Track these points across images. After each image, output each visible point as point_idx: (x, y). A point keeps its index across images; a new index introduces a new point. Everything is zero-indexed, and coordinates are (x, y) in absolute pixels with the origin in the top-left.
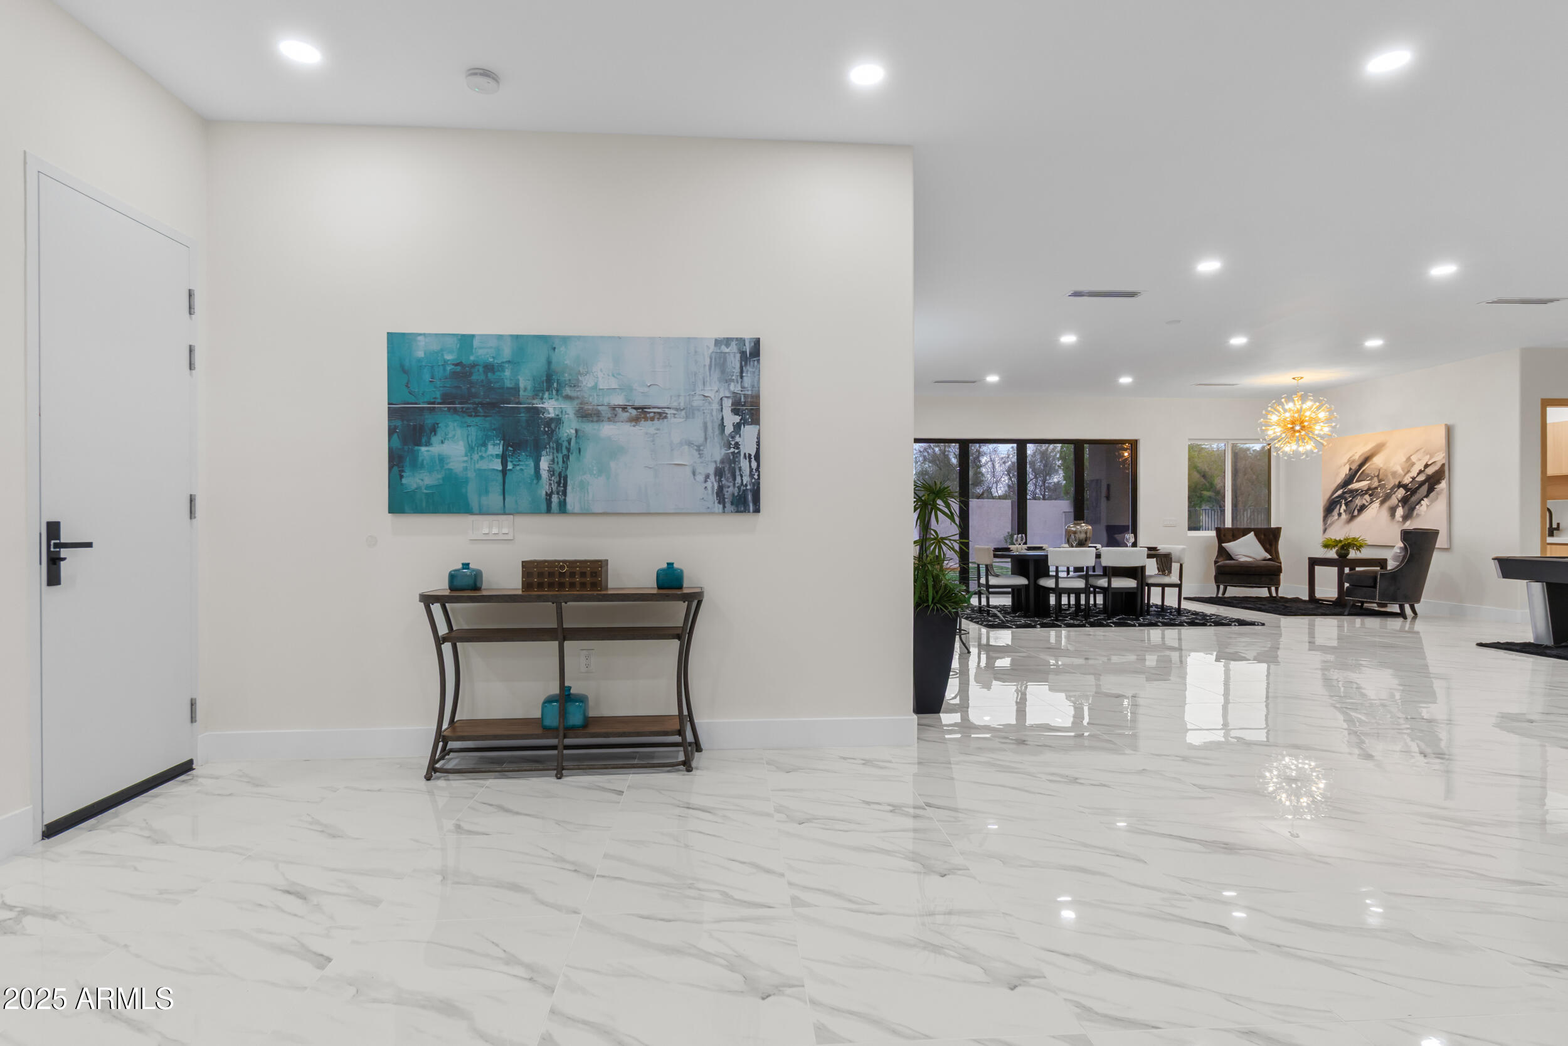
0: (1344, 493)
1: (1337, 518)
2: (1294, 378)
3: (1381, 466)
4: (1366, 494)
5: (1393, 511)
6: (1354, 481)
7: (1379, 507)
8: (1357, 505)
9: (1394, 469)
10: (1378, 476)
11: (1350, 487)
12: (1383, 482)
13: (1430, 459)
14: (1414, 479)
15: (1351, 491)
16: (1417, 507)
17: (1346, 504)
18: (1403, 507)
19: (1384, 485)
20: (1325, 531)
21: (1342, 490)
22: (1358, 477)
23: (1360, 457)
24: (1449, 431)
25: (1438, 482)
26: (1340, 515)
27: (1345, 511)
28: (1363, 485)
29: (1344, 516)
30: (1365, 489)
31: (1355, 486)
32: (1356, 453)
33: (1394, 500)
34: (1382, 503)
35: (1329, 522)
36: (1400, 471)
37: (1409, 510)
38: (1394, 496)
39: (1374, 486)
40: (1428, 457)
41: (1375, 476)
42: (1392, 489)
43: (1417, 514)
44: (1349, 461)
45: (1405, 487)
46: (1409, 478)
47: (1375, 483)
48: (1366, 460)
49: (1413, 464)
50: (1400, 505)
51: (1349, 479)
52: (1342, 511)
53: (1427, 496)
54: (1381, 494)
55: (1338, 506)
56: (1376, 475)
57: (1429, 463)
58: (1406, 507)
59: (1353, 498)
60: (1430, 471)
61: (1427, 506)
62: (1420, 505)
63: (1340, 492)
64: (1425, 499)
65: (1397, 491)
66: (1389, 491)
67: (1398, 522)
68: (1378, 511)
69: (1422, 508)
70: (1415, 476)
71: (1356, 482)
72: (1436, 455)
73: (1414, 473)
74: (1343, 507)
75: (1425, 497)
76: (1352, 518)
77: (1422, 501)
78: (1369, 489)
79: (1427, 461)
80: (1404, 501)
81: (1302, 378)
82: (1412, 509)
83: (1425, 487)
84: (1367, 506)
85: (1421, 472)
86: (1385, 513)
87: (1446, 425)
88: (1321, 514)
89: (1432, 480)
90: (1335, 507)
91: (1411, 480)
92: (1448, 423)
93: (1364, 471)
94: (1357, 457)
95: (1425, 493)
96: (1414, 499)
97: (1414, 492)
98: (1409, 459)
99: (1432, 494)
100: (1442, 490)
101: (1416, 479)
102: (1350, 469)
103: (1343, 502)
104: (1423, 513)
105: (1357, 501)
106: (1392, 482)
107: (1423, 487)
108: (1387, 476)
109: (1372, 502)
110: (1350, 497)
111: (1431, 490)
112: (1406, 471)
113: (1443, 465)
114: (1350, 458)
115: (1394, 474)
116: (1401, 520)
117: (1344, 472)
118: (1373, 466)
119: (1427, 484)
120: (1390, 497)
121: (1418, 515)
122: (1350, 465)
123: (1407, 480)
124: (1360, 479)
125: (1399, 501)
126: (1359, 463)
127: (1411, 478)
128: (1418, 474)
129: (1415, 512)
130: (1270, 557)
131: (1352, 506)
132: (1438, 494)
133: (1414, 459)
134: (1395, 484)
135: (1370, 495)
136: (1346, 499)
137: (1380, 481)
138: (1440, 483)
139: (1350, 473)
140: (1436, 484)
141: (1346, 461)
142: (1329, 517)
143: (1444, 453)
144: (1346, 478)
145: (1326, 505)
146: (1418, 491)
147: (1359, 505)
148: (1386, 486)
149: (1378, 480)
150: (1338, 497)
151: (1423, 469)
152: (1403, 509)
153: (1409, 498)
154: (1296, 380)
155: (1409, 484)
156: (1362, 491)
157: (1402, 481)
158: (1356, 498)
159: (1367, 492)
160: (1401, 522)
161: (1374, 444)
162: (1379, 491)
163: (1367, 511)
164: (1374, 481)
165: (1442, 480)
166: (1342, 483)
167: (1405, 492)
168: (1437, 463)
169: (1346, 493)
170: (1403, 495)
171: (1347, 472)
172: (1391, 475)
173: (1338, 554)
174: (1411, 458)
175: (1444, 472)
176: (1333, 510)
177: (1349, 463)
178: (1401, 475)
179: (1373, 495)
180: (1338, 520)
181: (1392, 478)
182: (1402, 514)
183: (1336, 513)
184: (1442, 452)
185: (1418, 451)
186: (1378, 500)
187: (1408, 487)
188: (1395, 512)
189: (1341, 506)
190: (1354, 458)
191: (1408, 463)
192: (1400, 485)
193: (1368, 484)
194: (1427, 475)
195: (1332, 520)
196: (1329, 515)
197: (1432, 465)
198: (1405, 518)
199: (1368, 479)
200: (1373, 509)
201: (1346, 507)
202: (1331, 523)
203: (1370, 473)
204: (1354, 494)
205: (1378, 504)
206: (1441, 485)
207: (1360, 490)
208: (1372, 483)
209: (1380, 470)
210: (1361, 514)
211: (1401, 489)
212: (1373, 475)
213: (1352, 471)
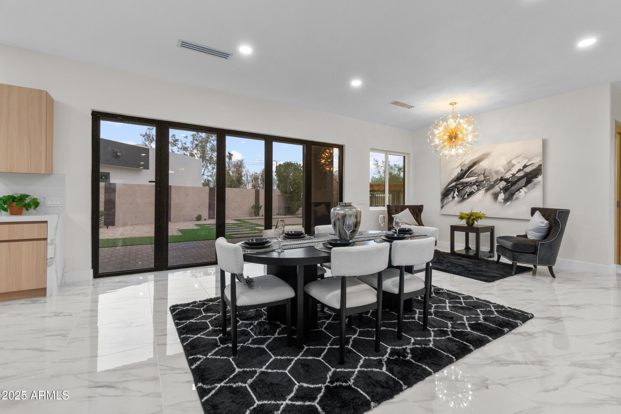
0: (456, 184)
1: (451, 199)
2: (451, 104)
3: (487, 167)
5: (496, 196)
6: (465, 177)
7: (484, 193)
8: (467, 192)
9: (498, 169)
10: (484, 174)
11: (461, 181)
12: (488, 178)
13: (528, 162)
14: (514, 175)
15: (463, 183)
16: (517, 193)
17: (458, 191)
18: (504, 193)
19: (489, 179)
20: (442, 207)
21: (455, 183)
22: (468, 175)
23: (469, 162)
24: (545, 143)
25: (536, 176)
26: (453, 197)
27: (457, 195)
28: (472, 179)
29: (457, 199)
30: (474, 182)
31: (465, 180)
32: (466, 160)
33: (497, 189)
34: (487, 190)
35: (445, 202)
36: (502, 170)
37: (509, 195)
38: (497, 186)
39: (480, 180)
40: (527, 160)
41: (481, 174)
42: (495, 182)
43: (516, 198)
44: (460, 165)
45: (506, 180)
46: (510, 175)
47: (482, 178)
48: (474, 164)
49: (513, 166)
50: (502, 191)
51: (460, 176)
52: (455, 195)
53: (525, 186)
54: (486, 185)
55: (452, 193)
56: (482, 173)
57: (527, 164)
58: (507, 193)
59: (464, 188)
60: (528, 170)
61: (525, 192)
62: (519, 192)
63: (454, 184)
64: (524, 188)
65: (499, 183)
66: (493, 183)
67: (500, 202)
68: (483, 196)
69: (520, 194)
70: (515, 173)
71: (466, 178)
72: (535, 159)
73: (514, 171)
74: (456, 193)
75: (523, 187)
76: (463, 199)
77: (521, 190)
78: (477, 182)
79: (526, 163)
80: (505, 190)
81: (456, 103)
82: (513, 194)
83: (524, 180)
84: (475, 193)
85: (519, 170)
86: (489, 197)
87: (542, 139)
88: (439, 197)
89: (530, 176)
90: (450, 193)
91: (512, 176)
92: (544, 138)
93: (472, 171)
94: (467, 162)
95: (524, 184)
96: (513, 188)
97: (514, 183)
98: (510, 162)
99: (529, 185)
100: (539, 182)
101: (516, 175)
102: (462, 170)
103: (456, 190)
104: (522, 197)
105: (467, 190)
106: (495, 177)
107: (522, 180)
108: (491, 174)
109: (478, 190)
110: (461, 187)
111: (529, 182)
112: (507, 170)
113: (540, 165)
115: (497, 172)
116: (502, 201)
117: (457, 172)
118: (479, 168)
119: (525, 178)
120: (494, 186)
121: (517, 198)
122: (461, 167)
123: (508, 176)
124: (469, 176)
125: (501, 189)
126: (468, 166)
127: (512, 174)
128: (518, 172)
129: (515, 197)
130: (418, 224)
131: (463, 192)
132: (535, 184)
133: (514, 162)
134: (498, 179)
135: (477, 186)
136: (458, 188)
137: (485, 177)
138: (538, 177)
139: (462, 172)
140: (533, 178)
141: (459, 165)
142: (445, 199)
143: (540, 158)
144: (458, 175)
145: (443, 192)
146: (517, 183)
147: (468, 192)
148: (491, 180)
149: (484, 176)
150: (453, 187)
151: (522, 169)
152: (504, 194)
153: (510, 188)
154: (452, 105)
155: (510, 178)
156: (471, 183)
157: (504, 177)
158: (466, 187)
159: (474, 184)
160: (503, 203)
161: (481, 154)
162: (485, 183)
163: (475, 195)
164: (480, 177)
165: (539, 175)
166: (455, 179)
167: (506, 183)
168: (534, 164)
169: (458, 184)
170: (504, 185)
171: (460, 172)
172: (494, 173)
173: (467, 223)
174: (512, 161)
175: (541, 170)
176: (448, 195)
177: (461, 166)
178: (502, 173)
179: (479, 186)
180: (452, 202)
181: (495, 174)
182: (504, 197)
183: (450, 197)
184: (539, 157)
185: (518, 157)
186: (484, 189)
187: (509, 180)
188: (498, 196)
189: (454, 193)
190: (464, 163)
191: (510, 165)
192: (502, 179)
193: (476, 179)
194: (525, 172)
195: (448, 201)
196: (445, 198)
197: (530, 166)
198: (506, 200)
199: (476, 176)
200: (479, 194)
201: (458, 193)
202: (446, 204)
203: (477, 172)
204: (465, 185)
205: (484, 191)
206: (538, 179)
207: (469, 182)
208: (479, 178)
209: (485, 170)
210: (470, 197)
211: (503, 182)
212: (479, 173)
213: (463, 171)
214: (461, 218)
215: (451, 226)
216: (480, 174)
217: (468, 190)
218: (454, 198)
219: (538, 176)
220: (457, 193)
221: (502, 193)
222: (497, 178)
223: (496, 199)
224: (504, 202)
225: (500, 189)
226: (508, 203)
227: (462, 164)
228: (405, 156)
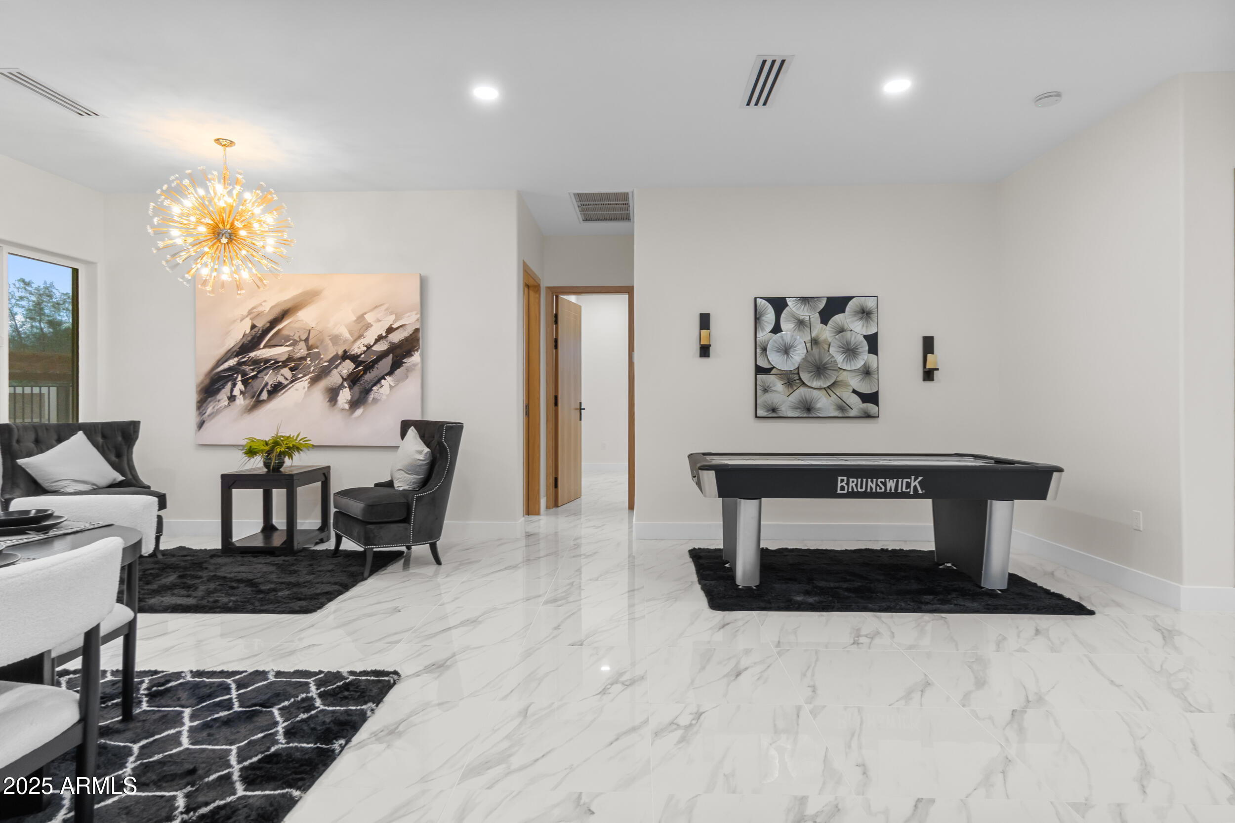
0: (240, 364)
1: (226, 403)
2: (217, 140)
3: (313, 326)
4: (285, 367)
5: (333, 394)
6: (262, 346)
7: (308, 387)
8: (267, 384)
9: (336, 331)
10: (307, 340)
11: (252, 354)
12: (316, 350)
13: (395, 321)
14: (369, 347)
15: (256, 362)
16: (375, 388)
17: (245, 382)
18: (351, 388)
19: (319, 354)
20: (201, 425)
21: (236, 359)
22: (269, 340)
23: (272, 308)
24: (423, 283)
25: (409, 353)
26: (232, 398)
27: (242, 392)
28: (279, 352)
29: (240, 401)
30: (284, 358)
31: (262, 353)
32: (265, 301)
33: (335, 378)
34: (315, 380)
35: (209, 410)
36: (346, 335)
37: (361, 392)
38: (335, 372)
39: (298, 355)
40: (393, 317)
41: (301, 340)
42: (332, 361)
43: (373, 398)
44: (250, 313)
45: (354, 359)
46: (362, 346)
47: (301, 350)
48: (284, 314)
49: (368, 326)
50: (346, 384)
51: (250, 341)
52: (236, 392)
53: (390, 373)
54: (312, 368)
55: (229, 385)
56: (304, 338)
57: (394, 326)
58: (356, 389)
59: (259, 372)
60: (396, 337)
61: (391, 387)
62: (379, 385)
63: (232, 362)
64: (388, 378)
65: (340, 363)
66: (327, 364)
67: (343, 410)
68: (307, 393)
69: (382, 390)
70: (372, 344)
71: (265, 347)
72: (407, 315)
73: (370, 338)
74: (240, 386)
75: (387, 375)
76: (258, 403)
77: (383, 381)
78: (290, 359)
79: (391, 323)
80: (353, 380)
81: (232, 143)
82: (367, 391)
83: (388, 361)
84: (286, 386)
85: (380, 338)
86: (318, 394)
87: (420, 275)
88: (192, 397)
89: (398, 351)
90: (224, 386)
91: (365, 349)
92: (422, 273)
93: (279, 331)
94: (266, 308)
95: (388, 370)
96: (369, 376)
97: (370, 366)
98: (361, 318)
99: (398, 371)
100: (415, 365)
101: (373, 348)
102: (253, 327)
103: (239, 378)
104: (384, 397)
105: (266, 378)
106: (331, 351)
107: (384, 360)
108: (322, 341)
109: (294, 379)
110: (253, 370)
111: (397, 365)
112: (356, 335)
113: (417, 331)
114: (253, 308)
115: (335, 339)
116: (347, 406)
117: (240, 330)
118: (297, 325)
119: (391, 355)
120: (330, 372)
121: (375, 400)
122: (252, 319)
123: (358, 348)
124: (273, 343)
125: (344, 380)
126: (270, 317)
127: (366, 346)
128: (377, 341)
129: (371, 396)
130: (121, 478)
131: (257, 385)
132: (408, 370)
133: (369, 318)
134: (337, 354)
135: (292, 369)
136: (244, 374)
137: (309, 348)
138: (412, 355)
139: (253, 332)
140: (405, 357)
141: (245, 313)
142: (210, 402)
143: (416, 314)
144: (244, 340)
145: (202, 382)
146: (376, 366)
147: (270, 384)
148: (322, 356)
149: (307, 346)
150: (229, 369)
151: (384, 334)
152: (350, 391)
153: (362, 376)
154: (221, 144)
155: (361, 354)
156: (277, 362)
157: (349, 350)
158: (265, 372)
159: (285, 364)
160: (348, 410)
161: (299, 291)
162: (309, 363)
163: (286, 393)
164: (298, 347)
165: (414, 351)
166: (236, 348)
167: (354, 366)
168: (407, 326)
169: (244, 363)
170: (351, 370)
171: (248, 331)
172: (330, 339)
173: (266, 465)
174: (365, 316)
175: (418, 340)
176: (218, 390)
177: (252, 316)
178: (347, 340)
179: (297, 369)
180: (228, 409)
181: (331, 344)
182: (349, 399)
183: (223, 395)
184: (414, 313)
185: (376, 307)
186: (307, 377)
187: (360, 359)
188: (337, 395)
189: (234, 385)
190: (260, 309)
191: (361, 324)
192: (345, 356)
193: (288, 352)
194: (391, 343)
195: (216, 408)
196: (209, 399)
197: (399, 330)
198: (355, 404)
199: (288, 344)
200: (297, 390)
201: (245, 387)
202: (213, 415)
203: (292, 334)
204: (261, 366)
205: (307, 382)
206: (413, 358)
207: (271, 360)
208: (296, 351)
209: (310, 331)
210: (274, 398)
211: (348, 361)
212: (296, 338)
213: (256, 329)
214: (251, 452)
215: (224, 477)
216: (298, 340)
217: (270, 378)
218: (234, 400)
219: (413, 353)
220: (243, 388)
221: (346, 387)
222: (335, 353)
223: (333, 403)
224: (350, 408)
225: (343, 378)
226: (359, 412)
227: (254, 310)
228: (77, 270)
